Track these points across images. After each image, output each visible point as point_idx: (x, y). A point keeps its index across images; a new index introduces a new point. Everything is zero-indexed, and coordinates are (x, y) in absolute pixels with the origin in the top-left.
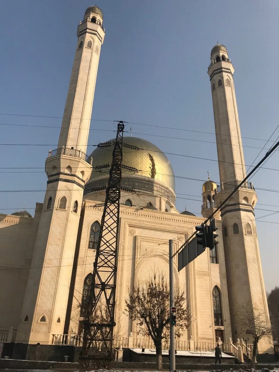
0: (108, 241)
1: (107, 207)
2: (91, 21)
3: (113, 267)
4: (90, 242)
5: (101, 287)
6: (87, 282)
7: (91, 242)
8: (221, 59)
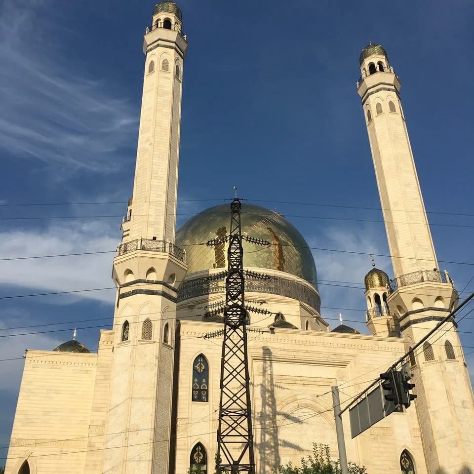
0: (236, 394)
1: (226, 337)
2: (164, 28)
3: (247, 436)
4: (193, 390)
5: (231, 469)
6: (195, 458)
7: (196, 390)
8: (378, 69)
